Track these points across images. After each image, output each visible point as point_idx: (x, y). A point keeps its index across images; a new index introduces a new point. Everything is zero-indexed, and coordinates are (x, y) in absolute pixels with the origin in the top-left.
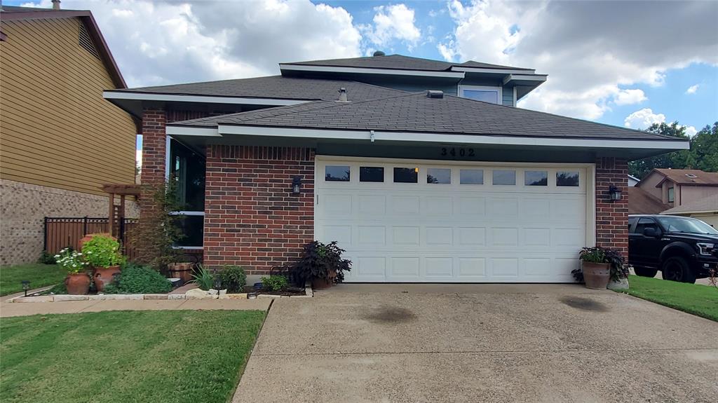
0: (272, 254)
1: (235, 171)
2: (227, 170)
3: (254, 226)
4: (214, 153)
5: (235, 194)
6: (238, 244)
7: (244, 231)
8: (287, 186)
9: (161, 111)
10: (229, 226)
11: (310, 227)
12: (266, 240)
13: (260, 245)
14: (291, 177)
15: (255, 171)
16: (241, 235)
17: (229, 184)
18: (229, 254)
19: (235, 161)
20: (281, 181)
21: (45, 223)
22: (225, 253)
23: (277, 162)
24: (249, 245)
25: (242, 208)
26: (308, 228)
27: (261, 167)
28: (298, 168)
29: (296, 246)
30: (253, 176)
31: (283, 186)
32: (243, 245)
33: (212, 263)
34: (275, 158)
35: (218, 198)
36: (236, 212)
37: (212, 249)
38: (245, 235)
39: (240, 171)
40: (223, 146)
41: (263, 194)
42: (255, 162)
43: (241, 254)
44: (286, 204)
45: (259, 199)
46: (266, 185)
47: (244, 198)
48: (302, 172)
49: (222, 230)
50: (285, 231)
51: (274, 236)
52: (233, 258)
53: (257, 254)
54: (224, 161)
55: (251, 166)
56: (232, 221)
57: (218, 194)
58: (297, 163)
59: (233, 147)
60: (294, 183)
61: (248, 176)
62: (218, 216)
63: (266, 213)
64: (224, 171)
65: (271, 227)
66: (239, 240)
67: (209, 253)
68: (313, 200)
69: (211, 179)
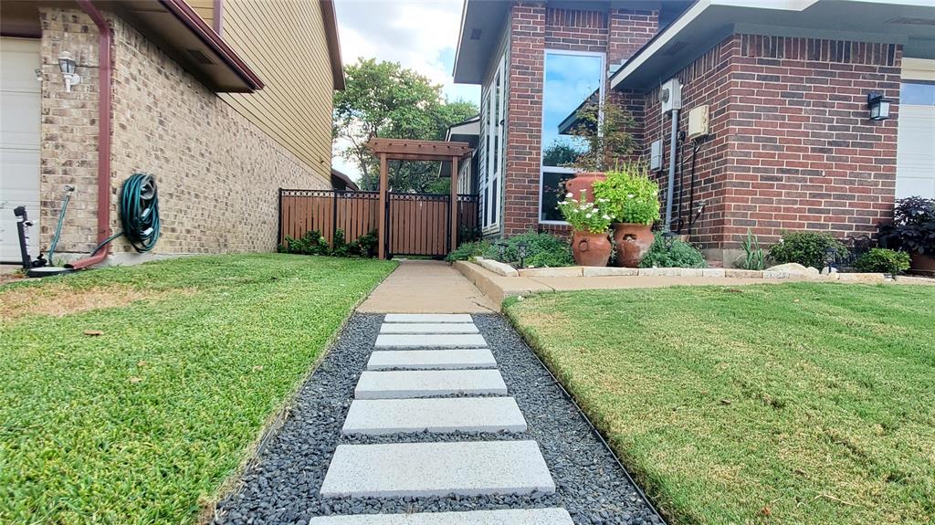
0: (830, 219)
1: (777, 79)
2: (765, 78)
3: (804, 172)
4: (744, 49)
5: (776, 118)
6: (779, 202)
7: (789, 180)
8: (857, 107)
9: (539, 8)
10: (766, 170)
11: (890, 175)
12: (821, 196)
13: (813, 203)
14: (864, 91)
15: (810, 81)
16: (784, 187)
17: (767, 102)
18: (764, 216)
19: (777, 63)
20: (847, 98)
21: (280, 197)
22: (757, 216)
23: (842, 67)
24: (795, 202)
25: (787, 141)
26: (887, 177)
27: (818, 74)
28: (875, 77)
29: (868, 206)
30: (805, 88)
31: (850, 106)
32: (786, 202)
33: (737, 231)
34: (839, 61)
35: (749, 124)
36: (777, 148)
37: (737, 207)
38: (790, 187)
39: (785, 79)
40: (759, 37)
41: (819, 120)
42: (809, 65)
43: (783, 217)
44: (855, 137)
45: (813, 127)
46: (825, 105)
47: (789, 126)
48: (881, 85)
49: (754, 178)
50: (852, 182)
51: (835, 189)
52: (770, 224)
53: (807, 218)
54: (761, 62)
55: (803, 73)
56: (770, 163)
57: (752, 116)
58: (874, 70)
59: (774, 38)
60: (874, 102)
61: (798, 88)
62: (747, 154)
63: (822, 150)
64: (760, 78)
65: (829, 174)
66: (779, 194)
67: (733, 214)
68: (895, 132)
69: (739, 92)
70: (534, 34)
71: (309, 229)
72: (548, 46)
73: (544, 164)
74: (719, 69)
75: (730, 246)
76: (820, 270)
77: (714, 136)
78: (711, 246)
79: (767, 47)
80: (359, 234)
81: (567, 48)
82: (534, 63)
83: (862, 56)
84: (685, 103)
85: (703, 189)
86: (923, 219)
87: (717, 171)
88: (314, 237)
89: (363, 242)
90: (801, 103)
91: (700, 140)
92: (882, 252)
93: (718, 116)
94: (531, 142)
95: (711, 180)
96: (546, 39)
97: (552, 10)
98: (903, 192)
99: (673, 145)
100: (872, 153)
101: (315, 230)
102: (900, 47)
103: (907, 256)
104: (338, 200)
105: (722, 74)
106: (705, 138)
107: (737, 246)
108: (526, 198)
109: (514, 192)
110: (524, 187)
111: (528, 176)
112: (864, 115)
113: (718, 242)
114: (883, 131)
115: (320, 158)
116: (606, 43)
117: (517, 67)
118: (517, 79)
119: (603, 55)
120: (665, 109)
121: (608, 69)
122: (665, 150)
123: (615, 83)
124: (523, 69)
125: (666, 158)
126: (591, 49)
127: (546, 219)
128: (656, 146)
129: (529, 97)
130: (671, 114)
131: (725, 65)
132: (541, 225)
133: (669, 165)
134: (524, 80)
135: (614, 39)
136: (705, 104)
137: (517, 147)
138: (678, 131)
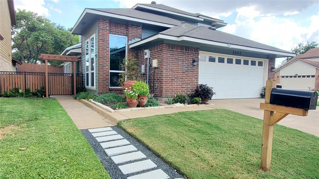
0: (185, 89)
1: (174, 55)
2: (171, 55)
3: (180, 78)
5: (173, 65)
6: (175, 86)
7: (177, 80)
8: (190, 62)
10: (172, 78)
11: (197, 78)
12: (184, 84)
13: (182, 86)
14: (192, 59)
15: (181, 56)
17: (171, 61)
19: (174, 51)
20: (188, 60)
22: (170, 89)
23: (188, 53)
24: (178, 86)
25: (176, 70)
26: (197, 79)
27: (182, 54)
28: (194, 55)
29: (193, 86)
30: (180, 57)
31: (189, 62)
32: (176, 86)
33: (165, 93)
34: (187, 51)
35: (168, 66)
36: (174, 72)
37: (165, 87)
38: (177, 82)
39: (175, 55)
40: (169, 44)
41: (183, 65)
43: (176, 89)
44: (190, 69)
45: (182, 67)
46: (184, 62)
47: (177, 67)
48: (195, 57)
49: (169, 80)
50: (190, 80)
51: (186, 82)
52: (173, 91)
53: (181, 89)
54: (170, 50)
55: (179, 53)
56: (173, 76)
57: (168, 64)
58: (194, 53)
59: (173, 45)
60: (194, 61)
61: (178, 57)
62: (167, 74)
63: (184, 73)
64: (170, 55)
65: (185, 78)
66: (175, 84)
67: (165, 89)
68: (198, 68)
69: (165, 58)
70: (106, 30)
71: (14, 87)
72: (110, 33)
73: (110, 70)
74: (160, 51)
75: (164, 97)
76: (184, 104)
77: (159, 68)
78: (159, 97)
79: (171, 47)
80: (36, 88)
81: (116, 34)
82: (106, 39)
83: (191, 50)
84: (151, 56)
85: (157, 81)
86: (204, 89)
87: (161, 78)
88: (17, 90)
89: (38, 91)
90: (179, 61)
91: (155, 68)
92: (196, 98)
93: (160, 63)
94: (106, 63)
95: (159, 80)
96: (110, 31)
97: (111, 22)
98: (200, 83)
99: (148, 68)
100: (194, 73)
101: (17, 87)
102: (199, 48)
103: (201, 99)
104: (26, 76)
105: (161, 52)
106: (157, 68)
107: (166, 97)
108: (105, 81)
109: (101, 79)
110: (104, 77)
111: (106, 74)
112: (192, 64)
113: (161, 96)
114: (196, 68)
115: (9, 54)
116: (127, 34)
117: (101, 40)
118: (101, 43)
119: (126, 37)
120: (145, 57)
121: (128, 42)
122: (145, 68)
123: (131, 47)
124: (103, 40)
125: (146, 70)
126: (123, 35)
127: (111, 86)
128: (143, 67)
129: (105, 49)
130: (147, 59)
131: (162, 50)
132: (110, 88)
133: (147, 73)
134: (103, 44)
135: (130, 33)
136: (156, 59)
137: (102, 65)
138: (149, 64)
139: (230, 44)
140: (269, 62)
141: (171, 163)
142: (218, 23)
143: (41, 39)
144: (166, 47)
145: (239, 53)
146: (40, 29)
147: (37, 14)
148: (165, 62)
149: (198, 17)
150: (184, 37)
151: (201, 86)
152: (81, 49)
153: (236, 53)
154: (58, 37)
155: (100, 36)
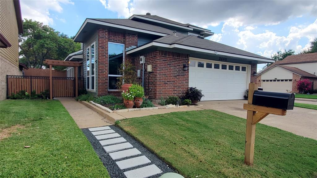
0: (177, 92)
1: (166, 61)
3: (172, 82)
5: (166, 69)
7: (169, 83)
8: (181, 67)
9: (107, 31)
10: (165, 81)
11: (188, 82)
12: (175, 87)
13: (174, 89)
14: (183, 64)
15: (172, 61)
16: (168, 85)
17: (164, 66)
18: (164, 92)
19: (166, 57)
20: (180, 65)
22: (163, 92)
23: (179, 59)
24: (170, 88)
25: (169, 75)
27: (174, 60)
28: (185, 61)
29: (184, 89)
30: (172, 63)
32: (169, 88)
33: (159, 95)
35: (161, 71)
36: (167, 76)
37: (159, 90)
39: (168, 61)
40: (163, 51)
41: (175, 70)
42: (172, 58)
43: (168, 92)
44: (181, 74)
45: (174, 72)
46: (176, 67)
47: (169, 71)
48: (186, 63)
49: (162, 83)
50: (181, 84)
51: (178, 85)
52: (165, 94)
53: (173, 92)
54: (163, 57)
55: (171, 59)
56: (166, 80)
57: (161, 69)
58: (184, 59)
59: (165, 51)
60: (184, 67)
61: (170, 63)
62: (161, 78)
63: (175, 77)
64: (163, 60)
65: (177, 82)
66: (167, 87)
67: (158, 92)
68: (188, 73)
69: (159, 63)
70: (105, 38)
71: (20, 90)
72: (109, 41)
73: (110, 74)
74: (154, 57)
75: (158, 99)
76: (176, 105)
77: (153, 73)
78: (153, 99)
79: (164, 53)
80: (41, 91)
81: (114, 42)
82: (105, 46)
83: (182, 56)
84: (146, 62)
85: (151, 85)
86: (194, 92)
87: (155, 81)
88: (23, 92)
89: (43, 93)
90: (171, 66)
91: (150, 73)
92: (187, 100)
93: (154, 68)
94: (105, 68)
95: (153, 83)
96: (109, 39)
97: (110, 31)
98: (190, 86)
99: (143, 73)
100: (185, 77)
101: (23, 90)
102: (189, 55)
103: (191, 101)
104: (32, 79)
105: (155, 58)
106: (152, 72)
107: (159, 99)
108: (104, 84)
109: (101, 82)
110: (104, 81)
111: (105, 78)
112: (183, 69)
113: (155, 98)
114: (186, 73)
115: (16, 60)
116: (124, 42)
117: (101, 47)
118: (101, 50)
119: (124, 45)
120: (141, 62)
121: (125, 49)
122: (141, 72)
123: (128, 53)
124: (102, 47)
125: (141, 74)
126: (121, 43)
127: (109, 89)
128: (139, 71)
129: (104, 55)
130: (142, 64)
131: (155, 56)
132: (108, 91)
133: (142, 77)
134: (103, 50)
135: (127, 41)
136: (151, 64)
137: (101, 69)
138: (144, 69)
139: (217, 51)
140: (251, 67)
141: (164, 159)
142: (206, 32)
143: (46, 46)
144: (159, 54)
145: (225, 59)
146: (44, 38)
147: (43, 24)
148: (158, 67)
149: (188, 27)
150: (175, 44)
151: (191, 89)
152: (82, 55)
153: (222, 59)
154: (62, 44)
155: (99, 43)
